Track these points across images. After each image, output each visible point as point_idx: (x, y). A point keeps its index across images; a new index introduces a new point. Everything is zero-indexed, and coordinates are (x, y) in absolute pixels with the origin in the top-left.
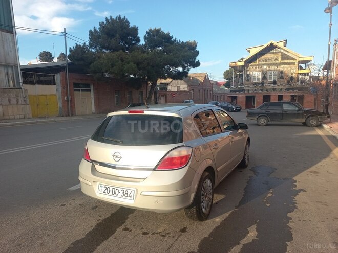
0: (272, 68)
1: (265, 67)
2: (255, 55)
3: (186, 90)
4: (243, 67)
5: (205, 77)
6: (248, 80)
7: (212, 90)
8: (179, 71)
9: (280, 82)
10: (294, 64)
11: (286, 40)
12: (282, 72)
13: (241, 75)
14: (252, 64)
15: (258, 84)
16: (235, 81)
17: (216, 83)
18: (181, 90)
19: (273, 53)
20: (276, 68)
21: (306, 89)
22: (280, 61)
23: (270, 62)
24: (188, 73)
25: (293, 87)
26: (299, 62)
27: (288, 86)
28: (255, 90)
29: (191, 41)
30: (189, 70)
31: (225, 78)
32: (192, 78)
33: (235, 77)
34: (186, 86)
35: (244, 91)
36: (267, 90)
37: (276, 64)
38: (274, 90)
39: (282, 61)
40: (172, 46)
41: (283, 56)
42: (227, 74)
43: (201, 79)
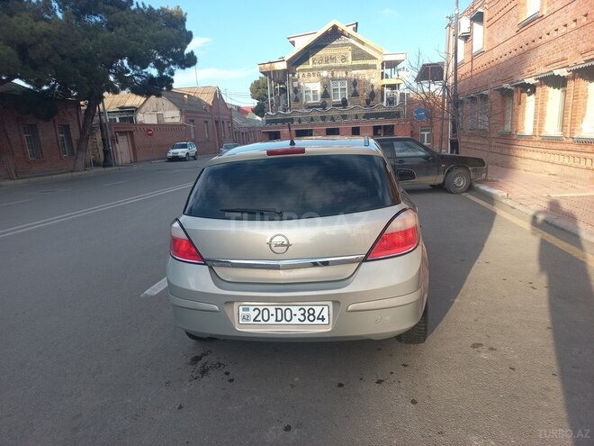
0: (338, 76)
1: (325, 74)
2: (305, 48)
3: (177, 120)
4: (285, 72)
5: (216, 94)
6: (297, 100)
7: (230, 121)
8: (151, 76)
9: (353, 103)
10: (374, 67)
11: (357, 24)
12: (355, 83)
13: (284, 91)
14: (301, 67)
15: (317, 107)
16: (272, 101)
17: (239, 109)
18: (169, 121)
19: (338, 45)
20: (344, 75)
21: (397, 115)
22: (350, 62)
23: (333, 64)
24: (172, 81)
25: (377, 111)
26: (382, 64)
27: (368, 110)
28: (312, 120)
29: (171, 7)
30: (172, 74)
31: (253, 98)
32: (188, 95)
33: (272, 95)
34: (176, 113)
35: (292, 120)
36: (332, 119)
37: (344, 67)
38: (344, 117)
39: (355, 63)
40: (124, 13)
41: (356, 53)
42: (258, 90)
43: (208, 99)
